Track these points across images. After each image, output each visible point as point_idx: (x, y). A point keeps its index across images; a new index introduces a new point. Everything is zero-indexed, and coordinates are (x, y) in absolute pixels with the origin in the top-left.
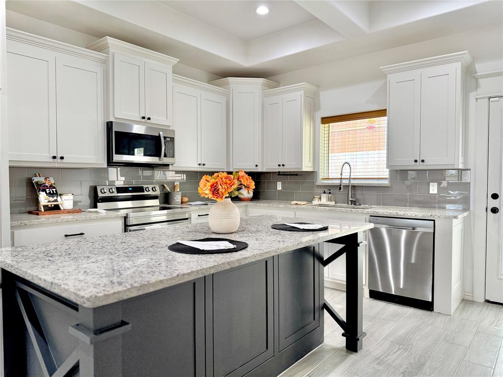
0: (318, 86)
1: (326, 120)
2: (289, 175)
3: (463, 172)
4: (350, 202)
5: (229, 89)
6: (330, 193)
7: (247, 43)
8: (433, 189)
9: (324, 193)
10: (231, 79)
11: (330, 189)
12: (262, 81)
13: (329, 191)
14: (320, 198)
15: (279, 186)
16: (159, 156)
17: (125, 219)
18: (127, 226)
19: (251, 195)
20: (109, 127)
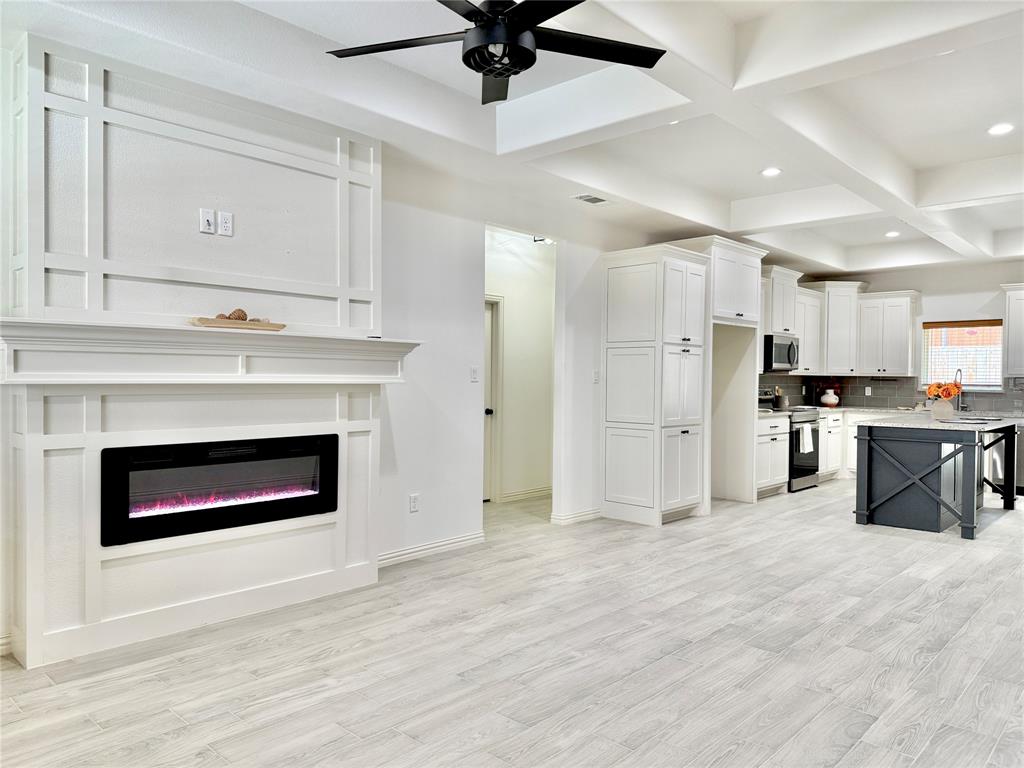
0: (918, 293)
1: (927, 325)
2: (881, 380)
4: (960, 408)
5: (824, 292)
7: (848, 250)
12: (858, 285)
15: (868, 391)
16: (790, 362)
17: (790, 417)
18: (791, 423)
19: (837, 401)
20: (768, 340)
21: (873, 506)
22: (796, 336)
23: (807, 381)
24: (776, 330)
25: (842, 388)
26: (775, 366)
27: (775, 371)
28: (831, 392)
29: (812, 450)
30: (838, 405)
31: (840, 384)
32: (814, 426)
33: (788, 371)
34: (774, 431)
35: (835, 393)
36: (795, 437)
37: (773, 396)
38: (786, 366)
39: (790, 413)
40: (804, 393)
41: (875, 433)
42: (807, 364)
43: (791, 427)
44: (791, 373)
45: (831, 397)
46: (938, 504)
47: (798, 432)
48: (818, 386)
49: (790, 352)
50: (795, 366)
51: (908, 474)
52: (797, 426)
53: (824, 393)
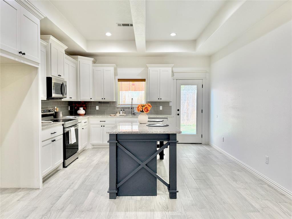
0: (117, 66)
1: (119, 80)
2: (103, 103)
3: (170, 103)
4: (132, 114)
5: (78, 61)
6: (124, 110)
7: (87, 41)
8: (161, 108)
9: (121, 110)
10: (79, 57)
11: (123, 109)
12: (92, 59)
13: (123, 110)
14: (120, 113)
15: (97, 108)
16: (62, 94)
17: (63, 125)
18: (64, 128)
19: (84, 113)
20: (49, 80)
21: (119, 185)
22: (65, 80)
23: (70, 103)
24: (53, 75)
25: (86, 107)
26: (54, 95)
27: (54, 98)
28: (82, 109)
29: (75, 141)
30: (85, 114)
31: (85, 104)
32: (76, 128)
33: (61, 98)
34: (53, 135)
35: (84, 109)
36: (66, 136)
37: (53, 112)
38: (60, 96)
39: (63, 123)
40: (69, 109)
41: (119, 138)
42: (70, 96)
43: (64, 130)
44: (63, 100)
45: (82, 111)
46: (156, 178)
47: (68, 133)
48: (76, 106)
49: (62, 88)
50: (65, 96)
51: (140, 163)
52: (67, 130)
53: (78, 109)
